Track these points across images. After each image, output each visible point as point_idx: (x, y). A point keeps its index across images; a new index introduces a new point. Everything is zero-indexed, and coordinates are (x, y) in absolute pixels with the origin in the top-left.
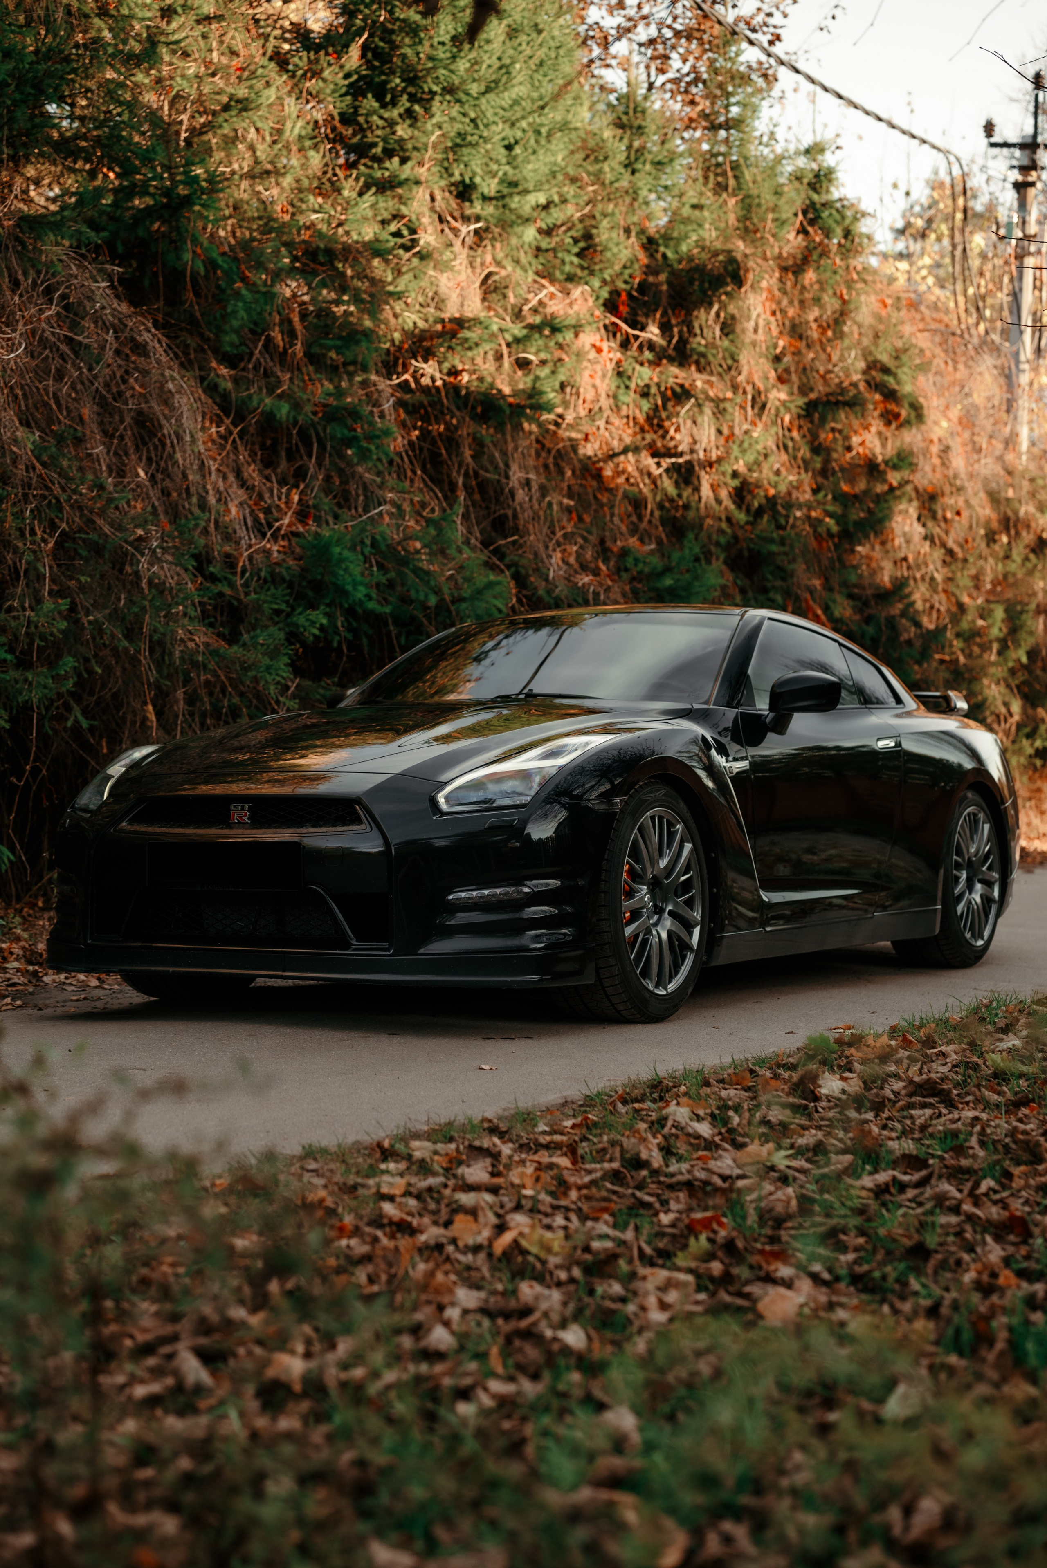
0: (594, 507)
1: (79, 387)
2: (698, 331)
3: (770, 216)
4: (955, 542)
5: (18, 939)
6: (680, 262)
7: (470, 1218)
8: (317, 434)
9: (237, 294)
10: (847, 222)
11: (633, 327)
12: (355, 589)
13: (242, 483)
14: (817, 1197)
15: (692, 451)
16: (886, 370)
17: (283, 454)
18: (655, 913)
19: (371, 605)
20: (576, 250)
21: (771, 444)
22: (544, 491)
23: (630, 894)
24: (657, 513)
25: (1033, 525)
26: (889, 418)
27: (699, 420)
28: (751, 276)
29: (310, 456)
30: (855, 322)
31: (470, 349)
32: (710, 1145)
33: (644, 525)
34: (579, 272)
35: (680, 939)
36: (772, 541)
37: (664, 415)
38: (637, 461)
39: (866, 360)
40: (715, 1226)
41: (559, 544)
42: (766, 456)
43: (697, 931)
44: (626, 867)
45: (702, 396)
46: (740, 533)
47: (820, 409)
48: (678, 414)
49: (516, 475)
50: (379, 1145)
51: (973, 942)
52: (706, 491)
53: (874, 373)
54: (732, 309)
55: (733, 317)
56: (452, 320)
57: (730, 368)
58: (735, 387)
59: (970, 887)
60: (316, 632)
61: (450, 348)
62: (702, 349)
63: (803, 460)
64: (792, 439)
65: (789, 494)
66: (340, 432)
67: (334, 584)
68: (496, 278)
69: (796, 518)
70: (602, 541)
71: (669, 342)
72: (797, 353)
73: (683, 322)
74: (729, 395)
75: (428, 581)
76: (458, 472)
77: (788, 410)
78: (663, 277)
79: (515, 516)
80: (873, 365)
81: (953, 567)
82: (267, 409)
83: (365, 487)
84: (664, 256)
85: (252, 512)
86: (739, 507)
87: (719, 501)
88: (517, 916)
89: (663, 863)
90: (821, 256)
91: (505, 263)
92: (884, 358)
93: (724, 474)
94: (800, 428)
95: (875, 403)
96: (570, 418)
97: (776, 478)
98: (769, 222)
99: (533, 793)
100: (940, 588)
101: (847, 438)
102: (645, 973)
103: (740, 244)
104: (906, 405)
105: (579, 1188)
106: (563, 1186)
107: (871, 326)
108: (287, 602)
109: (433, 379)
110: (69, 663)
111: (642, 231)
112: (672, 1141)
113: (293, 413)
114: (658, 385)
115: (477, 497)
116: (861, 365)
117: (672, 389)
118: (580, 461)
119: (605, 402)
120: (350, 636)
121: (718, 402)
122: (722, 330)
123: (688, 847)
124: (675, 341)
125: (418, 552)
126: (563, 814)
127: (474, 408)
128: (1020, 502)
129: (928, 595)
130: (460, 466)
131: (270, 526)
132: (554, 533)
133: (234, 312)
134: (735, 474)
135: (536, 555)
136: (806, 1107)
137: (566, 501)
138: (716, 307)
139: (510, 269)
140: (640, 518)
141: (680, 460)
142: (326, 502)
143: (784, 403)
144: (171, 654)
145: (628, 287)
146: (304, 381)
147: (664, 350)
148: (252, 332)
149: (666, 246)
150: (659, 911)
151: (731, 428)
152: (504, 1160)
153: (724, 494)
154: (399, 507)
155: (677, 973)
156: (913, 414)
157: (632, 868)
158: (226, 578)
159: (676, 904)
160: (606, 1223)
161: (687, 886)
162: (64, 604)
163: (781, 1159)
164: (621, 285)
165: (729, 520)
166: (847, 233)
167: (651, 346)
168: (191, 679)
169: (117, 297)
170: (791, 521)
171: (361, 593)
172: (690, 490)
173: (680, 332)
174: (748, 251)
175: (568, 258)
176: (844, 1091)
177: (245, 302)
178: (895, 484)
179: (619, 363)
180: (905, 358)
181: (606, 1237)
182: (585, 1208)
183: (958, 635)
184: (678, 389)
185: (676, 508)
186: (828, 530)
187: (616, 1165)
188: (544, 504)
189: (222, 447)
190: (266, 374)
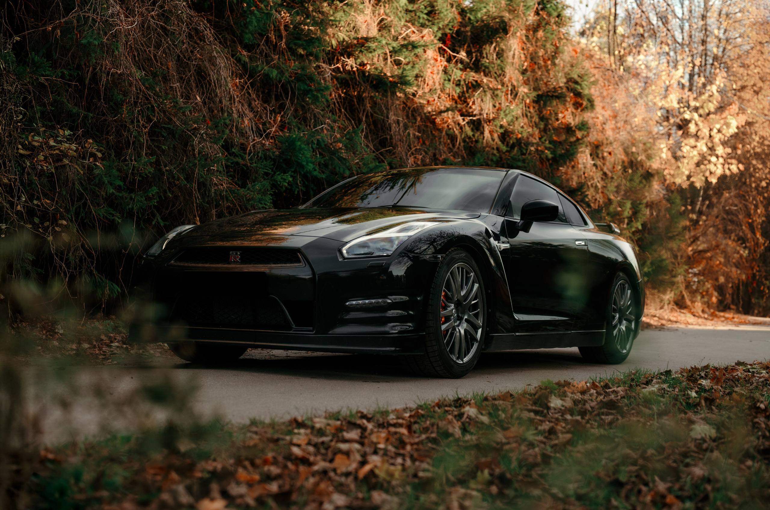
0: (431, 137)
1: (167, 51)
2: (485, 56)
3: (522, 4)
4: (608, 169)
5: (120, 333)
6: (477, 22)
7: (344, 457)
8: (291, 88)
9: (252, 13)
10: (559, 10)
11: (453, 52)
12: (307, 164)
13: (251, 109)
14: (552, 455)
15: (480, 114)
16: (576, 83)
17: (273, 97)
18: (458, 320)
19: (315, 173)
20: (426, 11)
21: (519, 112)
22: (406, 127)
23: (445, 308)
24: (462, 144)
25: (645, 165)
26: (577, 105)
27: (484, 99)
28: (512, 29)
29: (287, 98)
30: (562, 59)
31: (371, 52)
32: (489, 427)
33: (455, 149)
34: (427, 22)
35: (471, 334)
36: (519, 160)
37: (467, 95)
38: (453, 118)
39: (566, 77)
40: (493, 467)
41: (412, 154)
42: (517, 118)
43: (480, 331)
44: (443, 294)
45: (486, 87)
46: (503, 156)
47: (544, 98)
48: (474, 95)
49: (392, 118)
50: (295, 420)
51: (621, 350)
52: (487, 134)
53: (570, 84)
54: (502, 46)
55: (503, 50)
56: (362, 38)
57: (500, 75)
58: (503, 84)
59: (620, 322)
60: (286, 184)
61: (361, 52)
62: (487, 64)
63: (535, 122)
64: (530, 112)
65: (528, 138)
66: (303, 87)
67: (297, 162)
68: (385, 22)
69: (531, 150)
70: (435, 155)
71: (471, 60)
72: (533, 71)
73: (478, 51)
74: (500, 87)
75: (345, 164)
76: (363, 115)
77: (528, 97)
78: (468, 29)
79: (391, 138)
80: (570, 80)
81: (606, 181)
82: (266, 72)
83: (315, 116)
84: (469, 19)
85: (256, 124)
86: (503, 143)
87: (493, 140)
88: (383, 315)
89: (463, 293)
90: (546, 24)
91: (390, 14)
92: (575, 77)
93: (496, 126)
94: (534, 107)
95: (571, 97)
96: (420, 92)
97: (522, 130)
98: (521, 7)
99: (394, 249)
100: (600, 191)
101: (556, 114)
102: (452, 351)
103: (507, 15)
104: (586, 100)
105: (412, 444)
106: (402, 444)
107: (569, 62)
108: (272, 169)
109: (352, 68)
110: (154, 190)
111: (459, 5)
112: (467, 425)
113: (279, 76)
114: (465, 80)
115: (372, 127)
116: (565, 80)
117: (471, 83)
118: (425, 114)
119: (437, 86)
120: (304, 189)
121: (494, 90)
122: (497, 55)
123: (476, 286)
124: (474, 59)
125: (341, 148)
126: (409, 263)
127: (372, 82)
128: (638, 154)
129: (594, 194)
130: (364, 111)
131: (265, 131)
132: (411, 148)
133: (251, 22)
134: (501, 127)
135: (401, 159)
136: (542, 412)
137: (417, 134)
138: (494, 45)
139: (392, 18)
140: (454, 146)
141: (474, 118)
142: (295, 122)
143: (526, 94)
144: (210, 191)
145: (451, 32)
146: (285, 60)
147: (468, 64)
148: (260, 34)
149: (471, 14)
150: (460, 319)
151: (500, 104)
152: (368, 431)
153: (496, 136)
154: (332, 128)
155: (468, 353)
156: (589, 104)
157: (446, 293)
158: (240, 155)
159: (469, 316)
160: (428, 463)
161: (475, 306)
162: (153, 159)
163: (531, 435)
164: (448, 31)
165: (498, 149)
166: (559, 16)
167: (462, 62)
168: (220, 204)
169: (189, 7)
170: (528, 152)
171: (311, 166)
172: (479, 133)
173: (476, 56)
174: (511, 17)
175: (422, 15)
176: (563, 406)
177: (256, 17)
178: (580, 137)
179: (445, 67)
180: (585, 78)
181: (428, 470)
182: (415, 455)
183: (608, 214)
184: (474, 83)
185: (472, 142)
186: (547, 156)
187: (434, 435)
188: (406, 134)
189: (242, 90)
190: (266, 56)
